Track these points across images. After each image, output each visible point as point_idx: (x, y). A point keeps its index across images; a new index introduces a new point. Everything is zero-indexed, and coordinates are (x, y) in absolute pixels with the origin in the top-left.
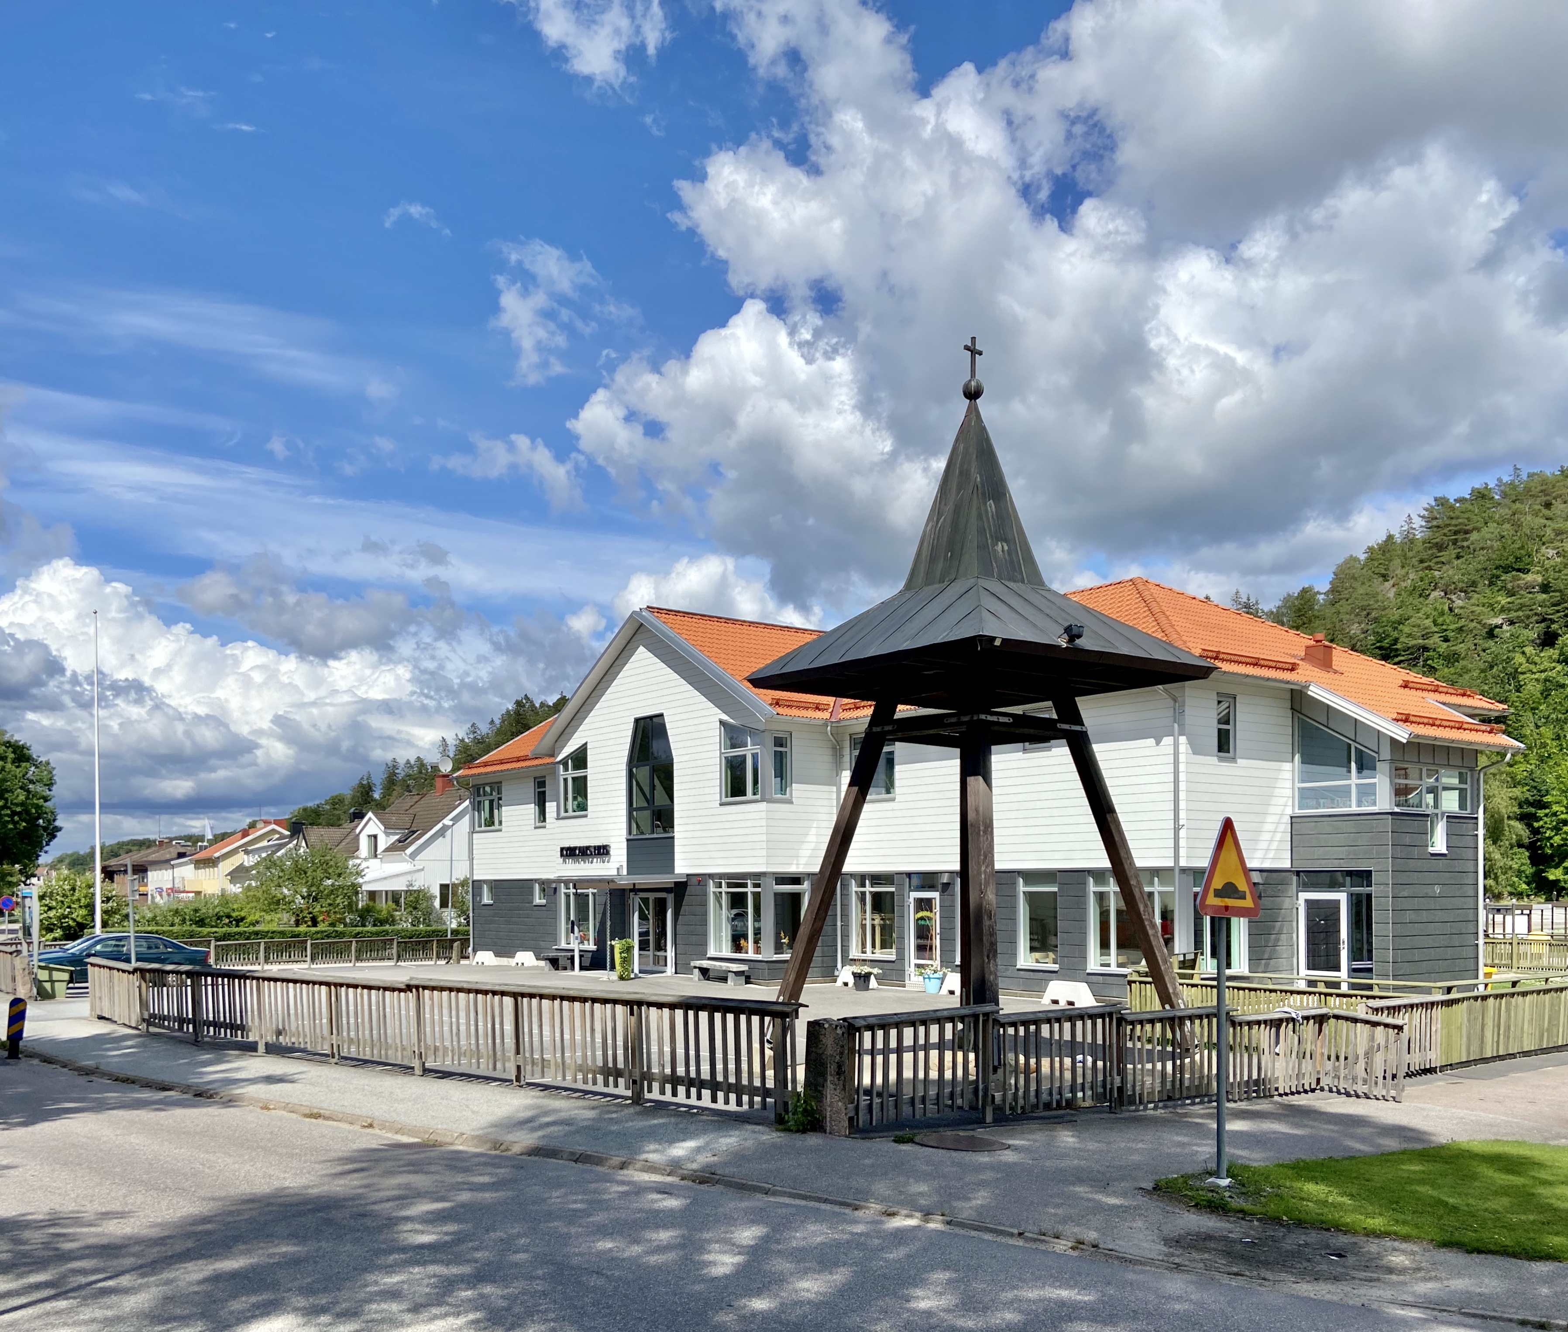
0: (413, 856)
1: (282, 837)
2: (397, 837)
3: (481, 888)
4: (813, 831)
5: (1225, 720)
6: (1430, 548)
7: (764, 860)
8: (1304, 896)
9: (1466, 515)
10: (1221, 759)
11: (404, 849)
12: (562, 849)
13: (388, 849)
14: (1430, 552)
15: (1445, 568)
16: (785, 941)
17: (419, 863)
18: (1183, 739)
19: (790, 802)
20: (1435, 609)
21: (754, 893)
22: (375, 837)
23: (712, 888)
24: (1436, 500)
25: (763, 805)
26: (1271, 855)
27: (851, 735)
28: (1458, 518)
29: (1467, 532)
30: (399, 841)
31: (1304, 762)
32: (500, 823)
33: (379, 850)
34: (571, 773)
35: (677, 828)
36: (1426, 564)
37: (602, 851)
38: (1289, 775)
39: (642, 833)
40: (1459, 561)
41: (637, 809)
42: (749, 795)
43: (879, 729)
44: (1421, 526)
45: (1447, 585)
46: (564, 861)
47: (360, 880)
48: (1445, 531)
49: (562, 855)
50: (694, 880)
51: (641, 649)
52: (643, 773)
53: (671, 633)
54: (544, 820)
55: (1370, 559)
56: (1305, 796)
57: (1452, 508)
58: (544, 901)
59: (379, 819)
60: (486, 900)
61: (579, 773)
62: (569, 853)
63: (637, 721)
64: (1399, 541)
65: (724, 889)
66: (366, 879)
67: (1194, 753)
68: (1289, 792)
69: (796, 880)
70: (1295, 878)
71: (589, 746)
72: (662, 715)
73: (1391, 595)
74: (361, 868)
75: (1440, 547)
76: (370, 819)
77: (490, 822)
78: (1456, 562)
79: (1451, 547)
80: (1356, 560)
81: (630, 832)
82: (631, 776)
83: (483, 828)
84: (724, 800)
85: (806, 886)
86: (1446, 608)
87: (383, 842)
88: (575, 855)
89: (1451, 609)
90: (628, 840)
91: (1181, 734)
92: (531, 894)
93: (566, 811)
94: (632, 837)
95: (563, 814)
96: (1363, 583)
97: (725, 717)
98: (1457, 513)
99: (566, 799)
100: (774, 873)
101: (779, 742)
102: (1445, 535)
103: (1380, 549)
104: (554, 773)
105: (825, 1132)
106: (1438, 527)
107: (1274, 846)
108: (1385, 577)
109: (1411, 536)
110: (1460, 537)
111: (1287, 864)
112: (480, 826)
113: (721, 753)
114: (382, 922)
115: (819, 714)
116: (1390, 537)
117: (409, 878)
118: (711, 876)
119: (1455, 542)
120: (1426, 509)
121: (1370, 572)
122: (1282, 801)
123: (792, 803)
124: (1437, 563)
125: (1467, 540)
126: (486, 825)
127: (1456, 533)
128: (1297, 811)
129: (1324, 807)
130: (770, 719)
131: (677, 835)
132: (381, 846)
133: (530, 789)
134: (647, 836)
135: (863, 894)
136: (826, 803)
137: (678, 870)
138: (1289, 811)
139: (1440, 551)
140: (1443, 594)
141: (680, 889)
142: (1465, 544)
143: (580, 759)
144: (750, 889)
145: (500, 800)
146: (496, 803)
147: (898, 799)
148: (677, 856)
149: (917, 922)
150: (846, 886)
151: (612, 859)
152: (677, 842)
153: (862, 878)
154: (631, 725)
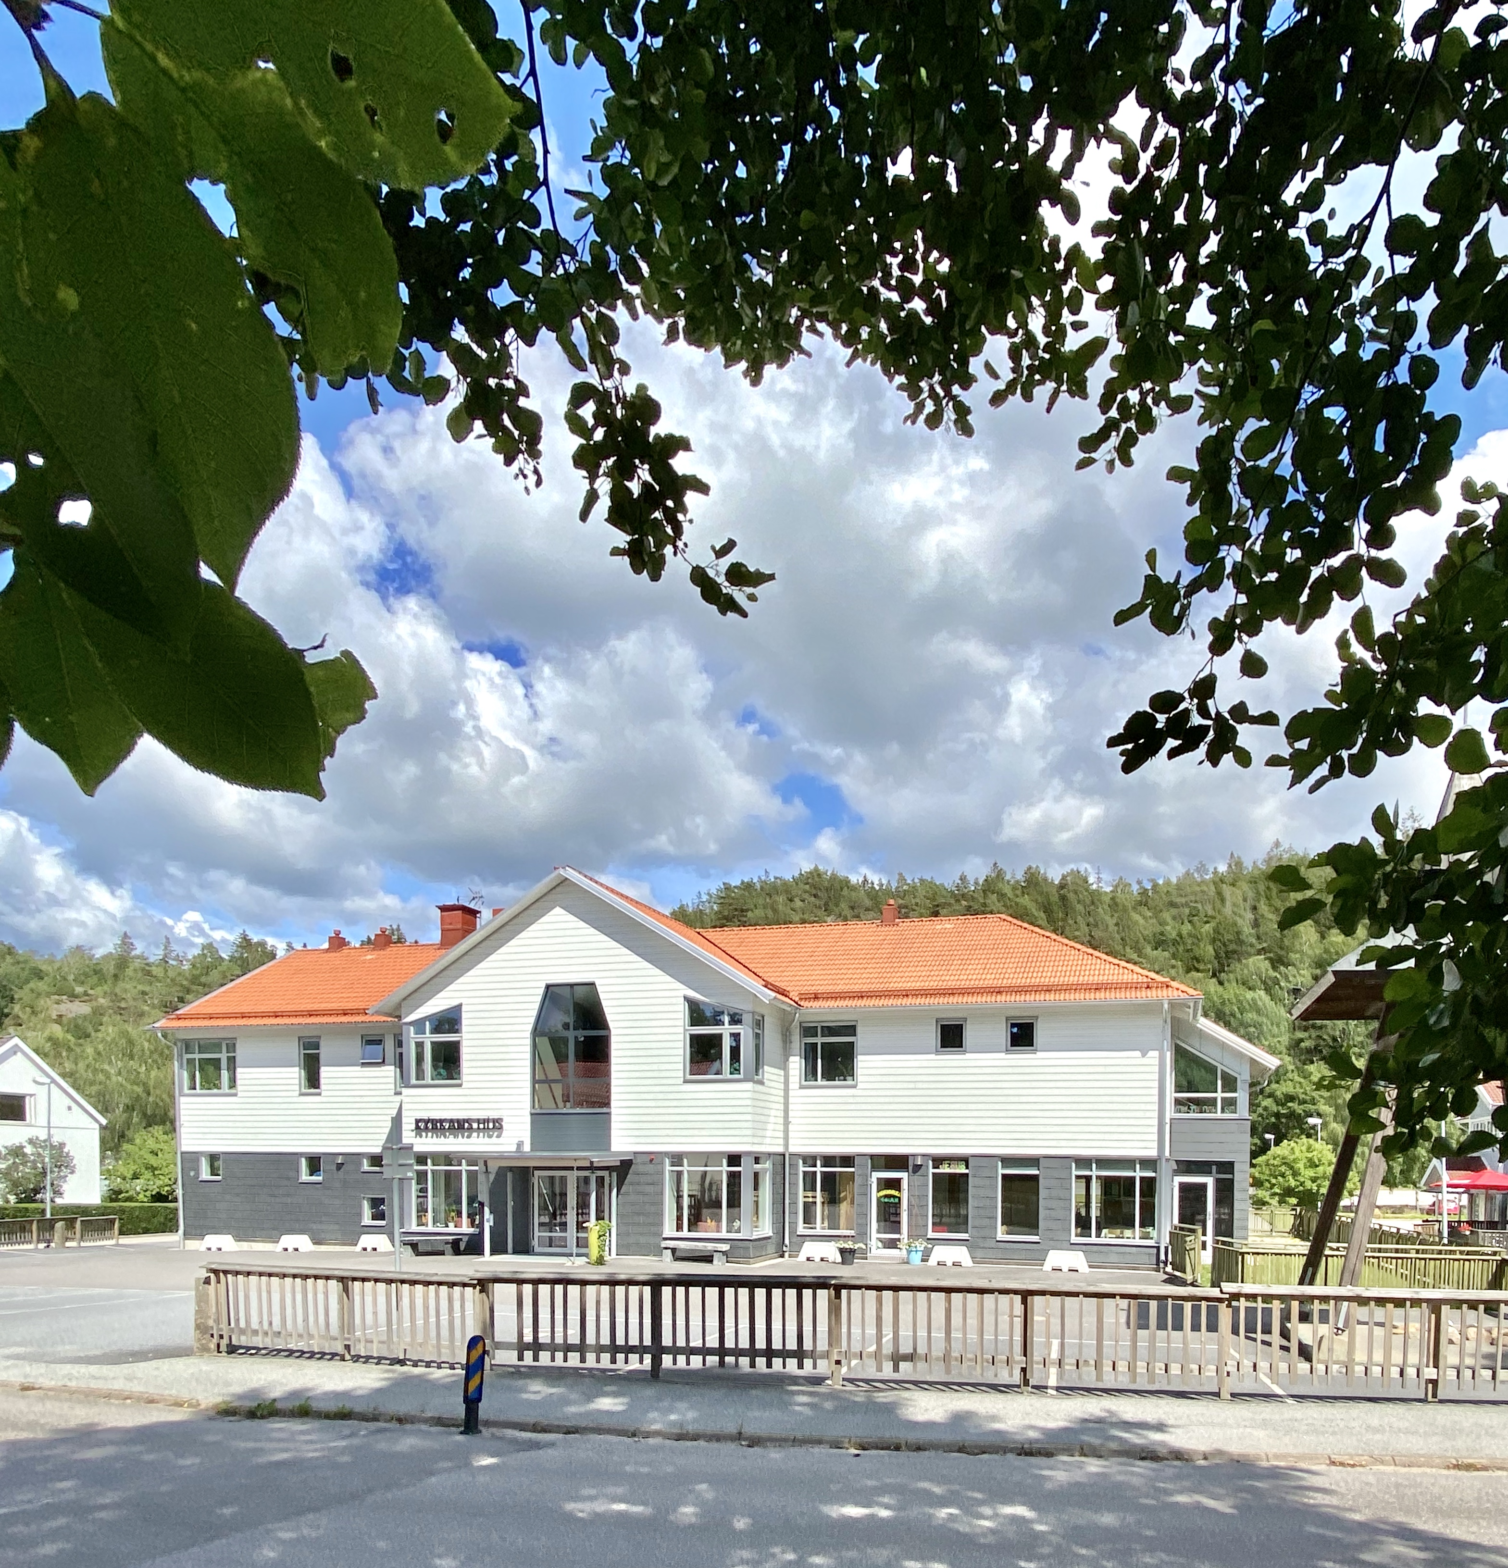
3: (197, 1161)
4: (773, 1113)
7: (748, 1139)
12: (418, 1121)
23: (668, 1167)
25: (749, 1086)
27: (801, 1024)
32: (233, 1086)
34: (431, 1037)
35: (616, 1104)
37: (492, 1126)
39: (553, 1108)
41: (539, 1082)
42: (726, 1074)
46: (419, 1134)
49: (418, 1127)
51: (558, 910)
54: (317, 1086)
60: (205, 1175)
61: (448, 1038)
62: (433, 1126)
63: (548, 987)
65: (689, 1168)
71: (464, 1008)
72: (593, 984)
81: (535, 1105)
82: (534, 1046)
83: (197, 1091)
84: (689, 1077)
88: (443, 1128)
90: (531, 1114)
92: (294, 1169)
93: (419, 1078)
94: (537, 1111)
95: (412, 1081)
97: (691, 993)
99: (420, 1065)
100: (751, 1153)
101: (757, 1024)
104: (398, 1034)
112: (193, 1088)
113: (684, 1030)
118: (666, 1154)
123: (763, 1084)
126: (203, 1088)
131: (615, 1110)
133: (294, 1050)
134: (564, 1111)
136: (779, 1085)
137: (617, 1148)
141: (622, 1167)
143: (448, 1022)
144: (725, 1168)
145: (232, 1061)
146: (224, 1064)
147: (860, 1086)
148: (614, 1133)
149: (878, 1199)
150: (794, 1166)
151: (504, 1133)
152: (614, 1118)
153: (810, 1159)
154: (541, 991)
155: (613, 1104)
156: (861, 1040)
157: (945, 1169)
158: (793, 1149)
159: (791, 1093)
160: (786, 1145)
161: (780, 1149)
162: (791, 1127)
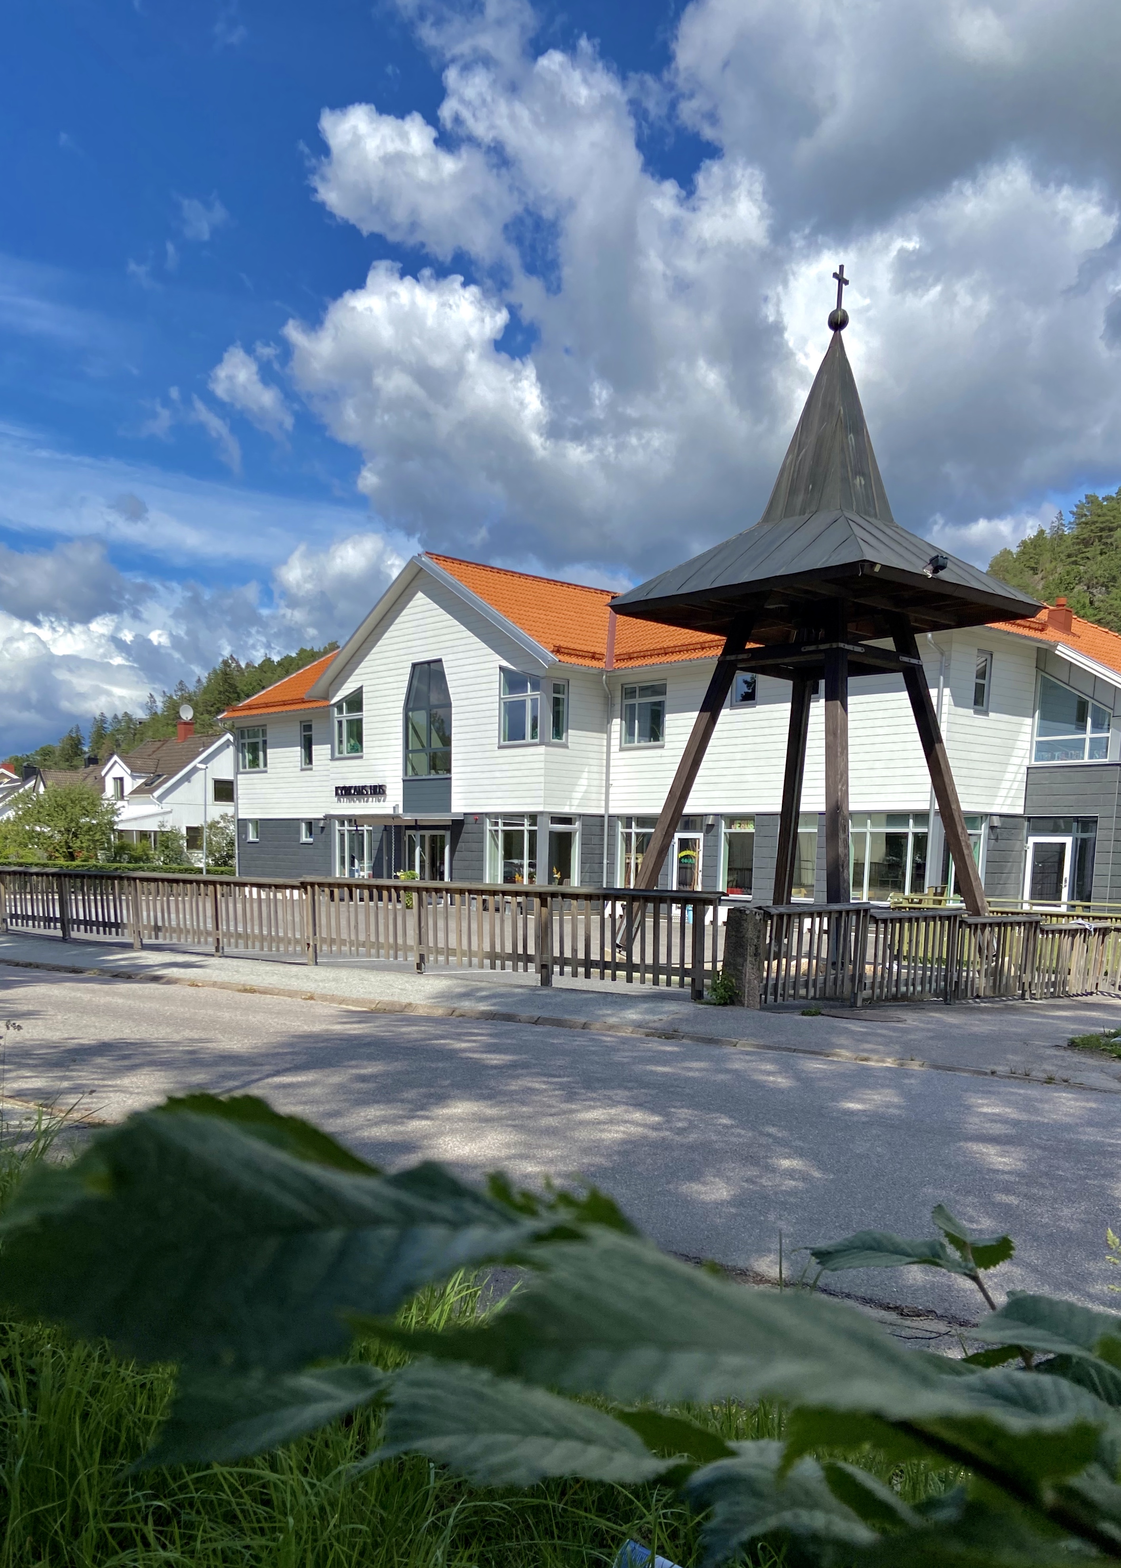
0: (161, 798)
1: (13, 781)
2: (143, 781)
3: (246, 826)
4: (585, 775)
5: (982, 674)
6: (1078, 544)
7: (541, 800)
8: (1032, 840)
9: (1112, 514)
10: (976, 712)
11: (151, 792)
12: (337, 788)
13: (135, 792)
14: (1077, 547)
15: (1089, 563)
16: (558, 876)
17: (166, 806)
18: (947, 691)
19: (565, 746)
20: (1078, 602)
21: (530, 832)
22: (121, 779)
23: (488, 827)
24: (1087, 497)
25: (542, 749)
26: (1009, 801)
27: (622, 685)
28: (1104, 515)
29: (1111, 530)
30: (146, 784)
31: (1043, 717)
32: (265, 765)
33: (126, 792)
34: (346, 716)
35: (454, 770)
36: (1074, 559)
37: (378, 791)
38: (1028, 729)
39: (417, 775)
40: (1104, 556)
41: (413, 751)
42: (528, 739)
43: (733, 658)
44: (1070, 523)
45: (1090, 579)
46: (339, 800)
47: (116, 819)
48: (1093, 527)
49: (337, 794)
50: (471, 819)
51: (420, 595)
52: (420, 718)
53: (453, 580)
54: (311, 762)
55: (1023, 553)
56: (1043, 749)
57: (1100, 506)
58: (311, 840)
59: (125, 763)
60: (251, 838)
61: (355, 716)
62: (345, 792)
63: (414, 666)
64: (1049, 536)
65: (501, 827)
66: (121, 818)
67: (956, 705)
68: (1028, 746)
69: (566, 820)
70: (1026, 823)
71: (364, 689)
72: (440, 661)
73: (1040, 587)
74: (116, 807)
75: (1087, 543)
76: (116, 762)
77: (254, 763)
78: (1100, 558)
79: (1096, 543)
80: (1010, 553)
81: (406, 772)
82: (407, 720)
83: (248, 769)
84: (503, 743)
85: (577, 825)
86: (1087, 602)
87: (130, 785)
88: (350, 794)
89: (1091, 603)
90: (404, 781)
91: (945, 686)
92: (298, 832)
93: (340, 752)
94: (408, 778)
95: (337, 755)
96: (1015, 576)
97: (505, 664)
98: (1105, 511)
99: (341, 742)
100: (550, 813)
101: (557, 689)
102: (1092, 530)
103: (1032, 543)
104: (328, 716)
105: (743, 1005)
106: (1086, 523)
107: (1012, 793)
108: (1034, 570)
109: (1060, 532)
110: (1104, 534)
111: (1020, 811)
112: (244, 767)
113: (500, 699)
114: (137, 860)
115: (594, 663)
116: (1041, 532)
117: (160, 818)
118: (487, 815)
119: (1100, 538)
120: (1077, 506)
121: (1022, 565)
122: (1021, 753)
123: (567, 747)
124: (1083, 558)
125: (1110, 537)
126: (250, 767)
127: (1102, 530)
128: (1033, 762)
129: (1059, 759)
130: (552, 665)
131: (454, 776)
132: (128, 789)
133: (296, 731)
134: (424, 777)
135: (629, 835)
136: (596, 748)
137: (454, 809)
138: (1026, 763)
139: (1086, 547)
140: (1086, 588)
141: (457, 826)
142: (1109, 541)
143: (355, 702)
144: (526, 827)
145: (265, 742)
146: (261, 746)
147: (667, 746)
148: (454, 796)
149: (680, 860)
150: (612, 827)
151: (388, 798)
152: (454, 783)
153: (628, 820)
154: (409, 670)
155: (453, 770)
156: (669, 699)
157: (736, 829)
158: (612, 811)
159: (612, 756)
160: (607, 807)
161: (602, 811)
162: (611, 790)
